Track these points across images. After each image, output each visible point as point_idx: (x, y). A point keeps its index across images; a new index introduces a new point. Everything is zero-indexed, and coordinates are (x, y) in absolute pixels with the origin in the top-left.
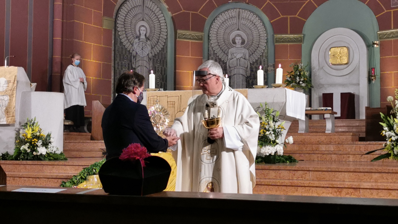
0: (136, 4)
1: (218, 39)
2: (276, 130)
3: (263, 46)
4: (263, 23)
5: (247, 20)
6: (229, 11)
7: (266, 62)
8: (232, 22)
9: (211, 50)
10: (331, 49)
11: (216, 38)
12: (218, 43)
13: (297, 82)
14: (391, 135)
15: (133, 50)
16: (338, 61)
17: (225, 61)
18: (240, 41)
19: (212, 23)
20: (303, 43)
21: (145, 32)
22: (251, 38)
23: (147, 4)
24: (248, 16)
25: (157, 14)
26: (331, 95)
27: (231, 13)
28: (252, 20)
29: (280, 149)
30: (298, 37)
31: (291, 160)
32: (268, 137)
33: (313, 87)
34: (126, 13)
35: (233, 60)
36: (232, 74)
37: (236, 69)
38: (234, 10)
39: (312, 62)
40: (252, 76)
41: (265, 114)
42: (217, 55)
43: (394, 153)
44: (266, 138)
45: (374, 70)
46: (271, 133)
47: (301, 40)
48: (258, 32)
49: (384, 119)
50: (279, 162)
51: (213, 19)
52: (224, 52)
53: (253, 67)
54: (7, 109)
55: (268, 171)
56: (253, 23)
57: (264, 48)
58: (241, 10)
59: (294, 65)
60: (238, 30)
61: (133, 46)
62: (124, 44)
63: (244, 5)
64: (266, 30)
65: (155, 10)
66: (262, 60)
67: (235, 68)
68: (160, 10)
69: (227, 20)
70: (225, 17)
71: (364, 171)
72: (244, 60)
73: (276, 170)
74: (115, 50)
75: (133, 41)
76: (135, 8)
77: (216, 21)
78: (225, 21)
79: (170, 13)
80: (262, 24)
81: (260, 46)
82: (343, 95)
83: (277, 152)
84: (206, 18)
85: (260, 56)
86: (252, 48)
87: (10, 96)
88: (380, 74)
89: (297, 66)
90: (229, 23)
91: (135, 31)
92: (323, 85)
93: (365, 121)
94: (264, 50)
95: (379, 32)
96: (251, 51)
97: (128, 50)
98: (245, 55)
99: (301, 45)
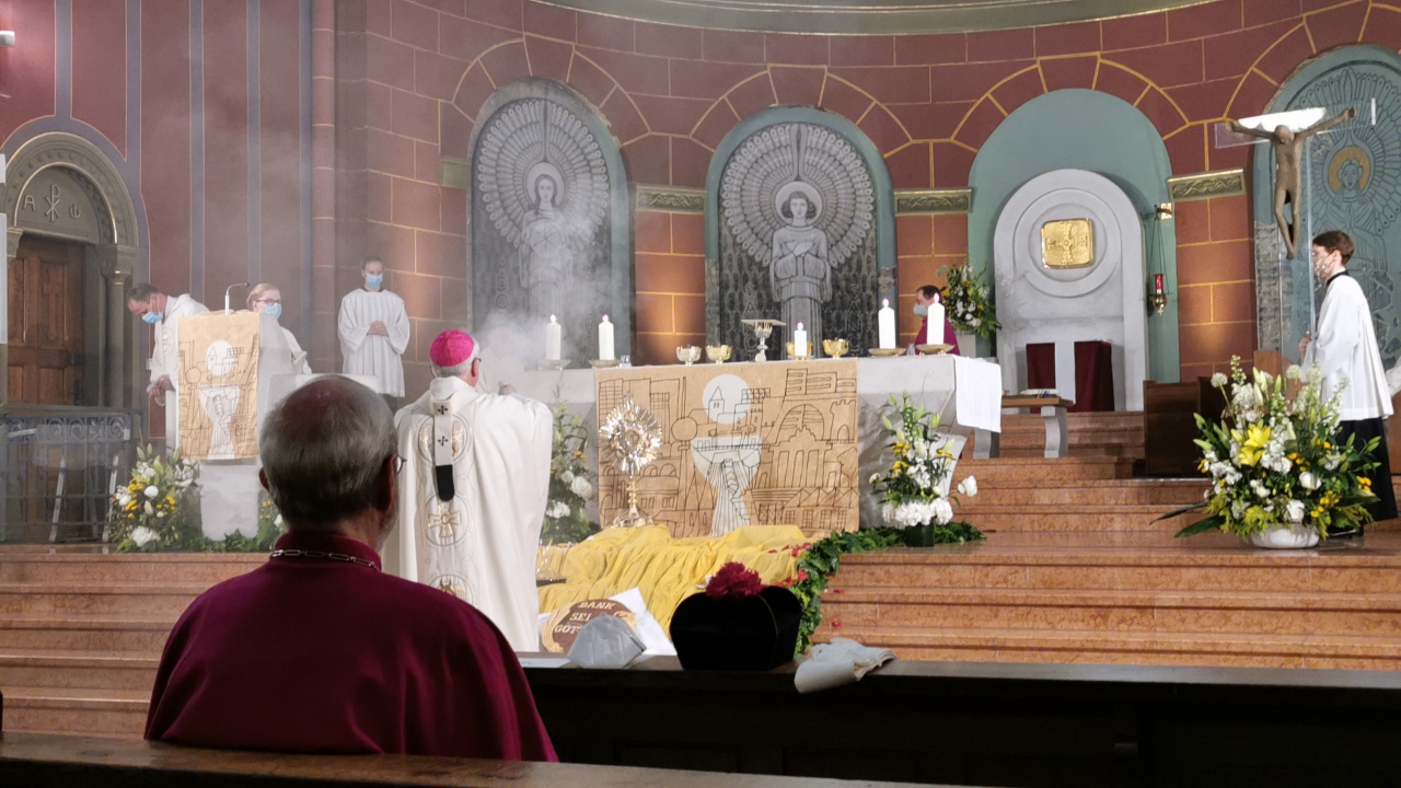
0: (526, 120)
1: (744, 205)
2: (934, 462)
3: (864, 220)
4: (864, 160)
5: (820, 152)
6: (772, 130)
7: (874, 263)
8: (781, 158)
9: (728, 233)
10: (1047, 226)
11: (739, 202)
12: (746, 215)
13: (959, 315)
14: (1223, 472)
15: (522, 242)
16: (1066, 258)
17: (765, 264)
18: (804, 210)
19: (727, 163)
20: (971, 211)
21: (550, 193)
22: (831, 200)
23: (556, 117)
24: (821, 142)
25: (581, 145)
26: (1051, 347)
27: (778, 136)
28: (833, 153)
29: (943, 510)
30: (957, 196)
31: (970, 533)
32: (914, 480)
33: (1000, 328)
34: (501, 145)
35: (785, 259)
36: (784, 297)
37: (793, 284)
38: (784, 128)
39: (996, 262)
40: (838, 301)
41: (902, 421)
42: (744, 247)
43: (1232, 515)
44: (908, 483)
45: (1161, 280)
46: (919, 470)
47: (965, 204)
48: (850, 184)
49: (1205, 431)
50: (940, 541)
51: (729, 153)
52: (762, 240)
53: (840, 276)
54: (234, 421)
55: (920, 567)
56: (835, 160)
57: (868, 226)
58: (803, 127)
59: (948, 270)
60: (798, 179)
61: (521, 230)
62: (497, 228)
63: (809, 113)
64: (871, 178)
65: (576, 134)
66: (864, 259)
67: (791, 282)
68: (589, 133)
69: (768, 154)
70: (763, 147)
71: (1159, 563)
72: (815, 259)
73: (941, 564)
74: (473, 244)
75: (519, 219)
76: (524, 130)
77: (738, 158)
78: (762, 157)
79: (615, 139)
80: (859, 162)
81: (855, 220)
82: (1080, 347)
83: (936, 517)
84: (713, 150)
85: (858, 247)
86: (835, 226)
87: (241, 386)
88: (1179, 291)
89: (957, 272)
90: (772, 162)
91: (525, 190)
92: (1027, 321)
93: (1142, 417)
94: (867, 232)
95: (1171, 180)
96: (832, 234)
97: (508, 240)
98: (816, 244)
99: (966, 217)
